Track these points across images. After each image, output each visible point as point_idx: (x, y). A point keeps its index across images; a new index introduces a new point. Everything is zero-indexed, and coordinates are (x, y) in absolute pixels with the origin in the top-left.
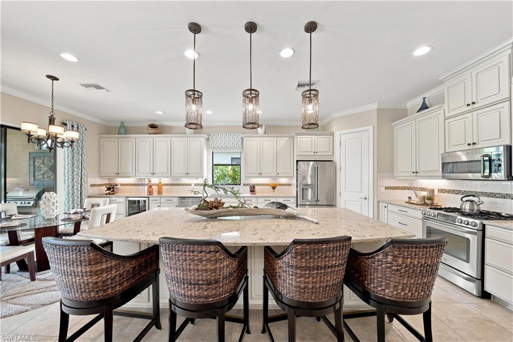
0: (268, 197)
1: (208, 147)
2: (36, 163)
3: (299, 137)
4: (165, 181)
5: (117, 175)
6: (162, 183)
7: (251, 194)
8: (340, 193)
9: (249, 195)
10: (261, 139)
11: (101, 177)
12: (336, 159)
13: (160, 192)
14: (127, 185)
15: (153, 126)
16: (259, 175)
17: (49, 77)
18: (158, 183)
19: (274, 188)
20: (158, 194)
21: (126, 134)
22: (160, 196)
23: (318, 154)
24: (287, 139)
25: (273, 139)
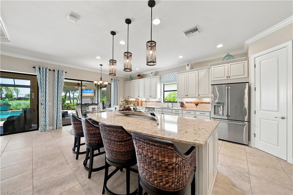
0: (189, 110)
1: (160, 82)
3: (213, 67)
4: (143, 100)
5: (128, 97)
7: (182, 108)
8: (255, 111)
9: (180, 108)
10: (188, 73)
11: (124, 98)
12: (252, 81)
13: (141, 105)
15: (139, 76)
16: (186, 96)
17: (100, 65)
18: (141, 101)
19: (197, 105)
20: (141, 106)
23: (231, 78)
24: (206, 70)
25: (196, 72)
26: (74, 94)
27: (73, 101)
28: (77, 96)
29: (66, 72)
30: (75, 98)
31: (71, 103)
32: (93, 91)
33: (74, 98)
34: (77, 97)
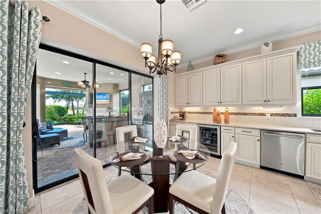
2: (142, 99)
4: (231, 109)
5: (187, 105)
6: (228, 112)
11: (176, 106)
13: (226, 121)
14: (192, 113)
15: (219, 56)
18: (225, 112)
21: (192, 70)
22: (227, 125)
26: (78, 102)
27: (78, 112)
28: (82, 105)
29: (45, 18)
30: (80, 108)
31: (74, 114)
32: (107, 96)
33: (78, 108)
34: (83, 107)
